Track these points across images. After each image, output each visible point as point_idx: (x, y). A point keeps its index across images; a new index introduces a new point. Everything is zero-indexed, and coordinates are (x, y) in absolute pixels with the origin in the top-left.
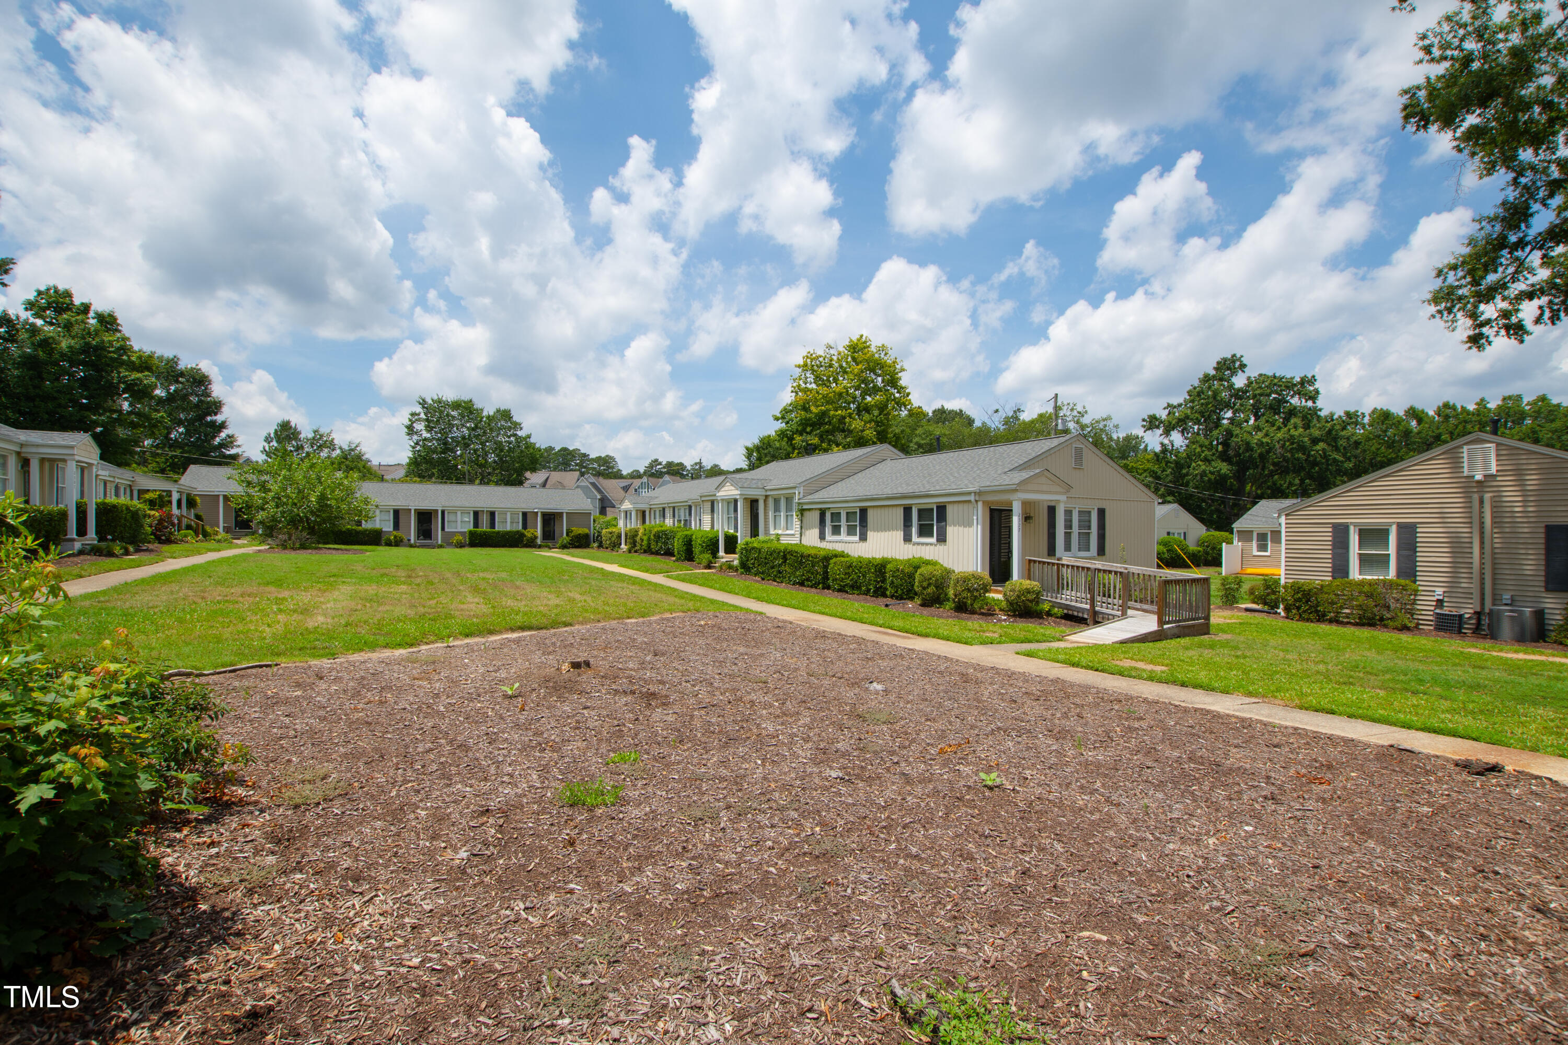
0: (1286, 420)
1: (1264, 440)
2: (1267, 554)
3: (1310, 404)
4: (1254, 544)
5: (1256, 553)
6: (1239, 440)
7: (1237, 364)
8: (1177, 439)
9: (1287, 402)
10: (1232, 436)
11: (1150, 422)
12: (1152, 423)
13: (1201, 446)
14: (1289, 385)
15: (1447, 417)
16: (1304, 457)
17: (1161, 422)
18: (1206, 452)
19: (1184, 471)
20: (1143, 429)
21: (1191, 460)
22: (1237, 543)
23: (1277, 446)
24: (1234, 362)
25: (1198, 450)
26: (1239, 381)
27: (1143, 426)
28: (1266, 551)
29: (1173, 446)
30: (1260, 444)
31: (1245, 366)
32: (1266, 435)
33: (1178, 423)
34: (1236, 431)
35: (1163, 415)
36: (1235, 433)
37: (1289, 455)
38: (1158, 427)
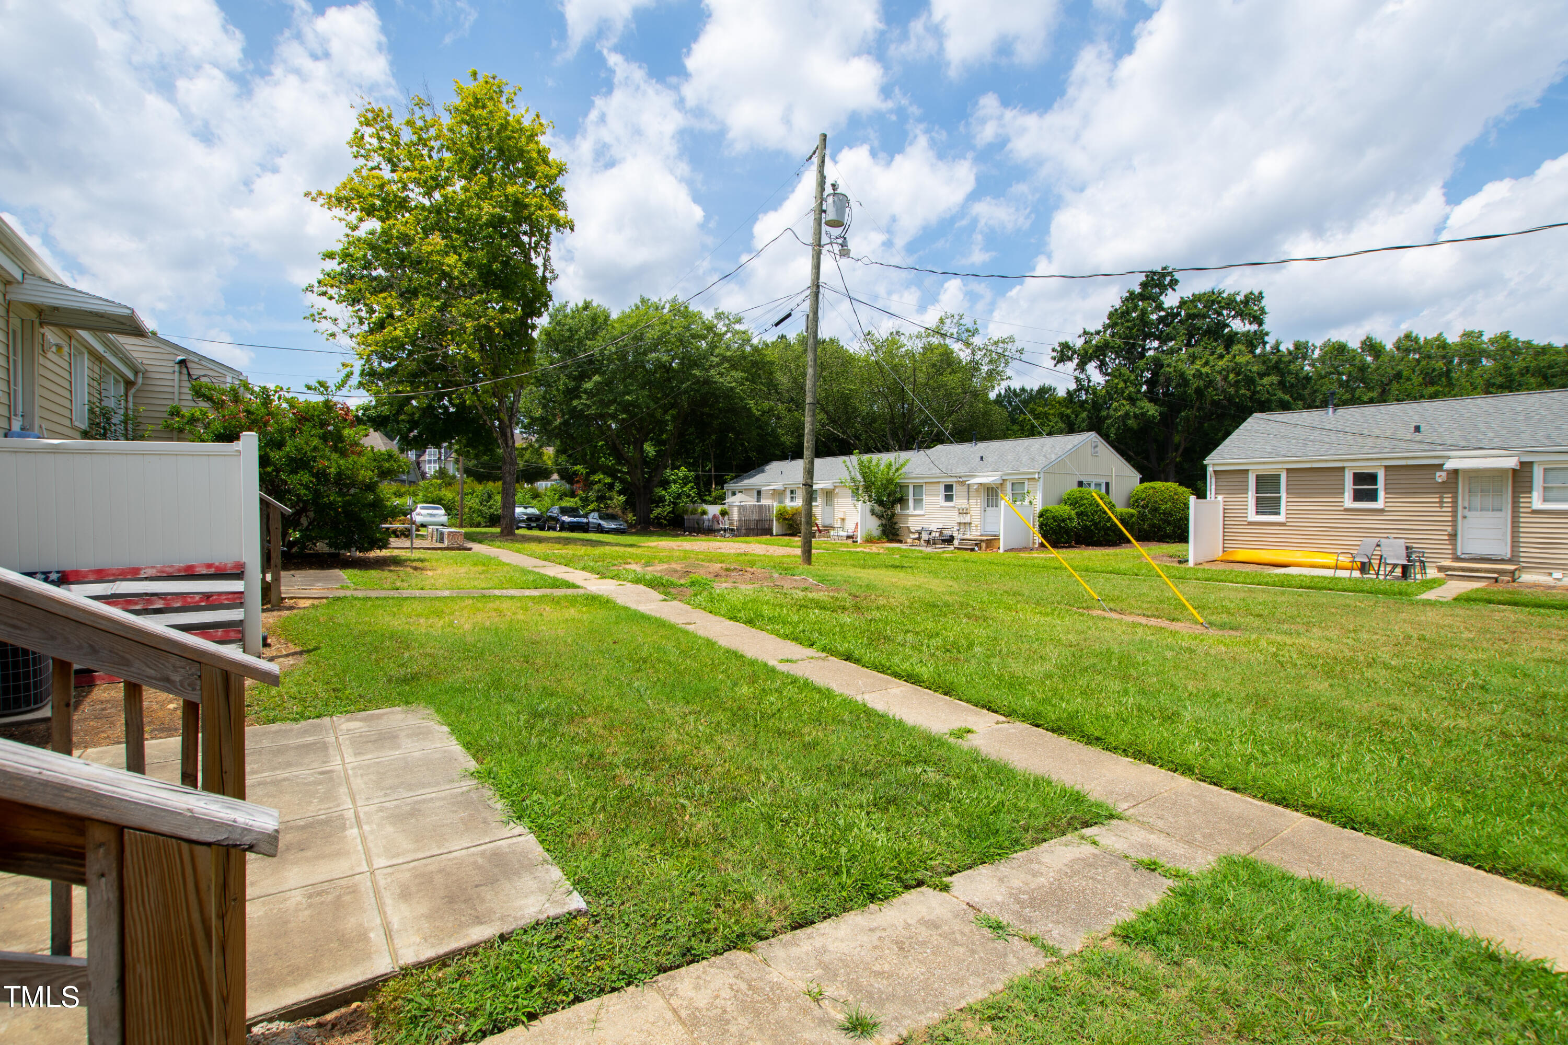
0: (1227, 347)
1: (1204, 370)
2: (1281, 518)
3: (1254, 327)
4: (1251, 497)
5: (1253, 517)
6: (1171, 370)
7: (1168, 279)
8: (1095, 376)
9: (1227, 326)
10: (1162, 366)
11: (1062, 351)
12: (1063, 353)
13: (1125, 382)
14: (1230, 303)
15: (1408, 351)
16: (1248, 394)
17: (1074, 352)
18: (1131, 389)
19: (1104, 413)
20: (1054, 362)
21: (1111, 399)
22: (1216, 499)
23: (1219, 378)
24: (1164, 276)
25: (1121, 385)
26: (1170, 300)
27: (1053, 358)
28: (1278, 513)
29: (1089, 381)
30: (1199, 375)
31: (1177, 282)
32: (1206, 363)
33: (1095, 352)
34: (1166, 360)
35: (1079, 343)
36: (1165, 362)
37: (1232, 390)
38: (1070, 359)
